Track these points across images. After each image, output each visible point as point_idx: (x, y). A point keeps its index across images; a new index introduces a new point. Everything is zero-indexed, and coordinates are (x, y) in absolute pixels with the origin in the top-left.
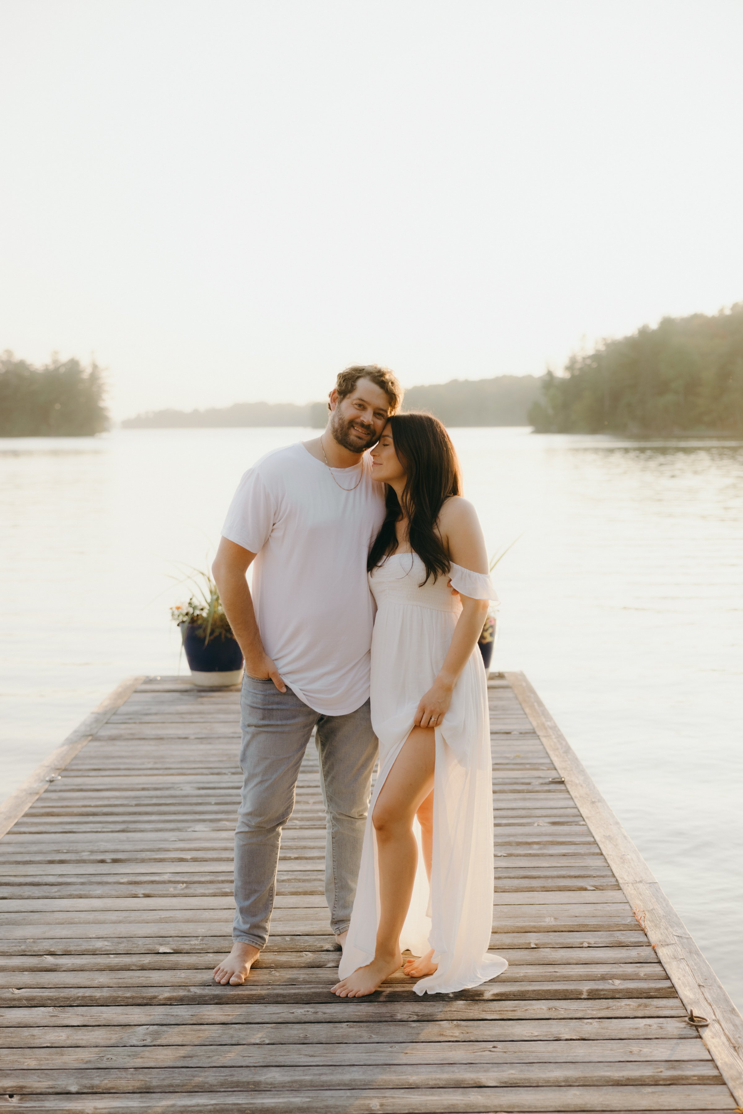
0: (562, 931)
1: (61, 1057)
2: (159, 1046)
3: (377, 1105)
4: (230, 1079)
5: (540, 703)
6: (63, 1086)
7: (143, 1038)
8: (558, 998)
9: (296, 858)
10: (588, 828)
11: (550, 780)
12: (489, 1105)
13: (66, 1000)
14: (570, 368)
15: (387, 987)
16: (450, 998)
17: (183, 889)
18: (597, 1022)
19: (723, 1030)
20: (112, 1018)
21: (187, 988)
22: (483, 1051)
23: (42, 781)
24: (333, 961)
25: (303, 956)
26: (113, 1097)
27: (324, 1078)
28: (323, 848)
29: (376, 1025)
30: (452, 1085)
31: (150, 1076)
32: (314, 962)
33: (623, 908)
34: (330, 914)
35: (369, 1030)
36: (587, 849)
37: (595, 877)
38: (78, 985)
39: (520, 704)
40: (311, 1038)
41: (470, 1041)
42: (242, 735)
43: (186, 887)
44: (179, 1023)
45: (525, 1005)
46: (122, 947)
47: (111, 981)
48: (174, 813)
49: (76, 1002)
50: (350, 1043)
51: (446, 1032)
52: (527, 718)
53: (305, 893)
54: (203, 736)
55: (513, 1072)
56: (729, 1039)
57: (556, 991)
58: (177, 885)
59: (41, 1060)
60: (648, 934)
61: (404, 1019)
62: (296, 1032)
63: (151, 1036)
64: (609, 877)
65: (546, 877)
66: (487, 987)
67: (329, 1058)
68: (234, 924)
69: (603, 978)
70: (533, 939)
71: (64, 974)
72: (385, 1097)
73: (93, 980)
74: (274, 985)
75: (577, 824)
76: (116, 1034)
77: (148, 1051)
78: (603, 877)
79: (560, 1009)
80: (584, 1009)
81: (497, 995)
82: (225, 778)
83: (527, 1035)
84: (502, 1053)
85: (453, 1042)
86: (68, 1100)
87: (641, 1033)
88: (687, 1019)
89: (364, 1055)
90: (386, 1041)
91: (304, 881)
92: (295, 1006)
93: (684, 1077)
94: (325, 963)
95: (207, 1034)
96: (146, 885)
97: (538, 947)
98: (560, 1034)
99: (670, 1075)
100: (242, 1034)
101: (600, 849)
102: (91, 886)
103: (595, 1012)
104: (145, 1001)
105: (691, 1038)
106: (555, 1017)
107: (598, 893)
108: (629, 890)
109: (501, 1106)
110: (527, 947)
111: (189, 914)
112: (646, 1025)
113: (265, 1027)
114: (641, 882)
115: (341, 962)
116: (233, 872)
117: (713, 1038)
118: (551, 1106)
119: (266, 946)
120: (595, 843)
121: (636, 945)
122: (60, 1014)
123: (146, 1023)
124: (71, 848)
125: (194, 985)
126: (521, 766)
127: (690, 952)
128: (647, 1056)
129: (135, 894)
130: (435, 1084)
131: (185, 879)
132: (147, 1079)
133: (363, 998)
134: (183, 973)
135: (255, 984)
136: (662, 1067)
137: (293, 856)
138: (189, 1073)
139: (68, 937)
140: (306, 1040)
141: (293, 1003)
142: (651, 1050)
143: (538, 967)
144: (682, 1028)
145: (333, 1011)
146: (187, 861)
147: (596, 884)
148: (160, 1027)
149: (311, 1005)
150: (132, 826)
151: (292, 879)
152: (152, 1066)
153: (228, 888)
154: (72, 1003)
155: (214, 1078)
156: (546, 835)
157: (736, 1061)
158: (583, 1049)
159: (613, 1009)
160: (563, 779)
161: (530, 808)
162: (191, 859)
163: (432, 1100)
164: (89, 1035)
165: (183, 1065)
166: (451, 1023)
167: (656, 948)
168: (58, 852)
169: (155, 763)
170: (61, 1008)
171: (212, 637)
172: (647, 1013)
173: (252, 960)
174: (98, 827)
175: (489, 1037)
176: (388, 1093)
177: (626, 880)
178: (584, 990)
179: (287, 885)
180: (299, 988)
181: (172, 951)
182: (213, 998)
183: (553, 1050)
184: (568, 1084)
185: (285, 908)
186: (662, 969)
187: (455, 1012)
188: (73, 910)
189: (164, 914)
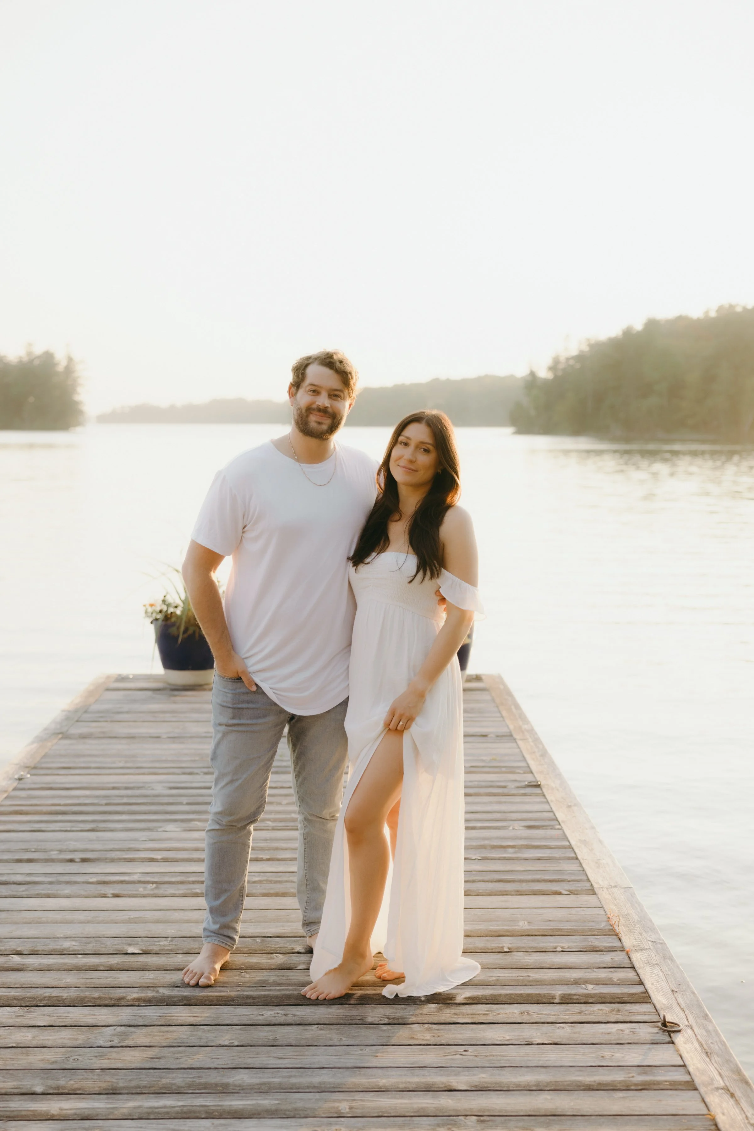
0: (536, 936)
1: (26, 1057)
2: (126, 1047)
3: (346, 1109)
4: (197, 1080)
5: (517, 707)
6: (28, 1086)
7: (110, 1039)
8: (530, 1002)
9: (268, 860)
10: (564, 832)
11: (526, 783)
12: (459, 1109)
13: (33, 1000)
14: (552, 368)
15: (358, 990)
16: (421, 1001)
17: (152, 890)
18: (569, 1026)
19: (696, 1036)
20: (79, 1018)
21: (155, 989)
22: (454, 1055)
23: (10, 779)
24: (304, 963)
25: (273, 958)
26: (79, 1098)
27: (293, 1080)
28: (296, 849)
29: (346, 1028)
30: (423, 1088)
31: (116, 1077)
32: (285, 964)
33: (598, 912)
34: (302, 916)
35: (339, 1033)
36: (562, 853)
37: (569, 881)
38: (45, 985)
39: (497, 707)
40: (280, 1040)
41: (441, 1045)
42: (213, 735)
43: (156, 888)
44: (146, 1023)
45: (497, 1009)
46: (90, 947)
47: (78, 981)
48: (145, 813)
49: (42, 1002)
50: (319, 1046)
51: (417, 1035)
52: (504, 721)
53: (277, 895)
54: (176, 735)
55: (484, 1076)
56: (701, 1045)
57: (529, 995)
58: (147, 885)
59: (7, 1060)
60: (622, 939)
61: (375, 1022)
62: (265, 1034)
63: (119, 1037)
64: (584, 881)
65: (521, 881)
66: (459, 990)
67: (299, 1061)
68: (204, 925)
69: (576, 983)
70: (506, 943)
71: (31, 974)
72: (354, 1100)
73: (60, 980)
74: (244, 987)
75: (553, 828)
76: (83, 1035)
77: (115, 1052)
78: (578, 881)
79: (532, 1013)
80: (556, 1013)
81: (469, 998)
82: (198, 778)
83: (499, 1039)
84: (473, 1057)
85: (424, 1045)
86: (32, 1100)
87: (613, 1038)
88: (659, 1024)
89: (334, 1057)
90: (356, 1044)
91: (276, 882)
92: (265, 1008)
93: (655, 1082)
94: (296, 965)
95: (175, 1035)
96: (116, 886)
97: (511, 951)
98: (532, 1038)
99: (642, 1080)
100: (211, 1036)
101: (575, 854)
102: (59, 885)
103: (567, 1017)
104: (113, 1002)
105: (663, 1043)
106: (527, 1021)
107: (573, 897)
108: (604, 895)
109: (471, 1109)
110: (500, 951)
111: (158, 915)
112: (618, 1030)
113: (234, 1029)
114: (615, 887)
115: (311, 964)
116: (204, 873)
117: (685, 1043)
118: (522, 1110)
119: (237, 948)
120: (570, 847)
121: (610, 950)
122: (26, 1014)
123: (114, 1024)
124: (39, 847)
125: (163, 986)
126: (497, 769)
127: (664, 958)
128: (619, 1061)
129: (104, 894)
130: (406, 1088)
131: (156, 880)
132: (114, 1080)
133: (334, 1001)
134: (152, 974)
135: (225, 986)
136: (634, 1072)
137: (265, 857)
138: (157, 1074)
139: (36, 936)
140: (275, 1042)
141: (263, 1005)
142: (623, 1055)
143: (511, 971)
144: (654, 1033)
145: (304, 1013)
146: (158, 861)
147: (571, 889)
148: (128, 1027)
149: (281, 1007)
150: (102, 825)
151: (264, 880)
152: (120, 1067)
153: (199, 889)
154: (39, 1003)
155: (181, 1079)
156: (521, 838)
157: (708, 1066)
158: (555, 1053)
159: (585, 1014)
160: (539, 783)
161: (506, 811)
162: (161, 859)
163: (402, 1103)
164: (55, 1035)
165: (151, 1066)
166: (422, 1026)
167: (629, 953)
168: (26, 850)
169: (126, 762)
170: (27, 1008)
171: (186, 635)
172: (620, 1018)
173: (222, 961)
174: (68, 826)
175: (460, 1041)
176: (358, 1096)
177: (601, 885)
178: (557, 995)
179: (259, 887)
180: (270, 990)
181: (141, 952)
182: (182, 999)
183: (525, 1054)
184: (539, 1088)
185: (256, 909)
186: (635, 974)
187: (426, 1016)
188: (40, 910)
189: (133, 915)
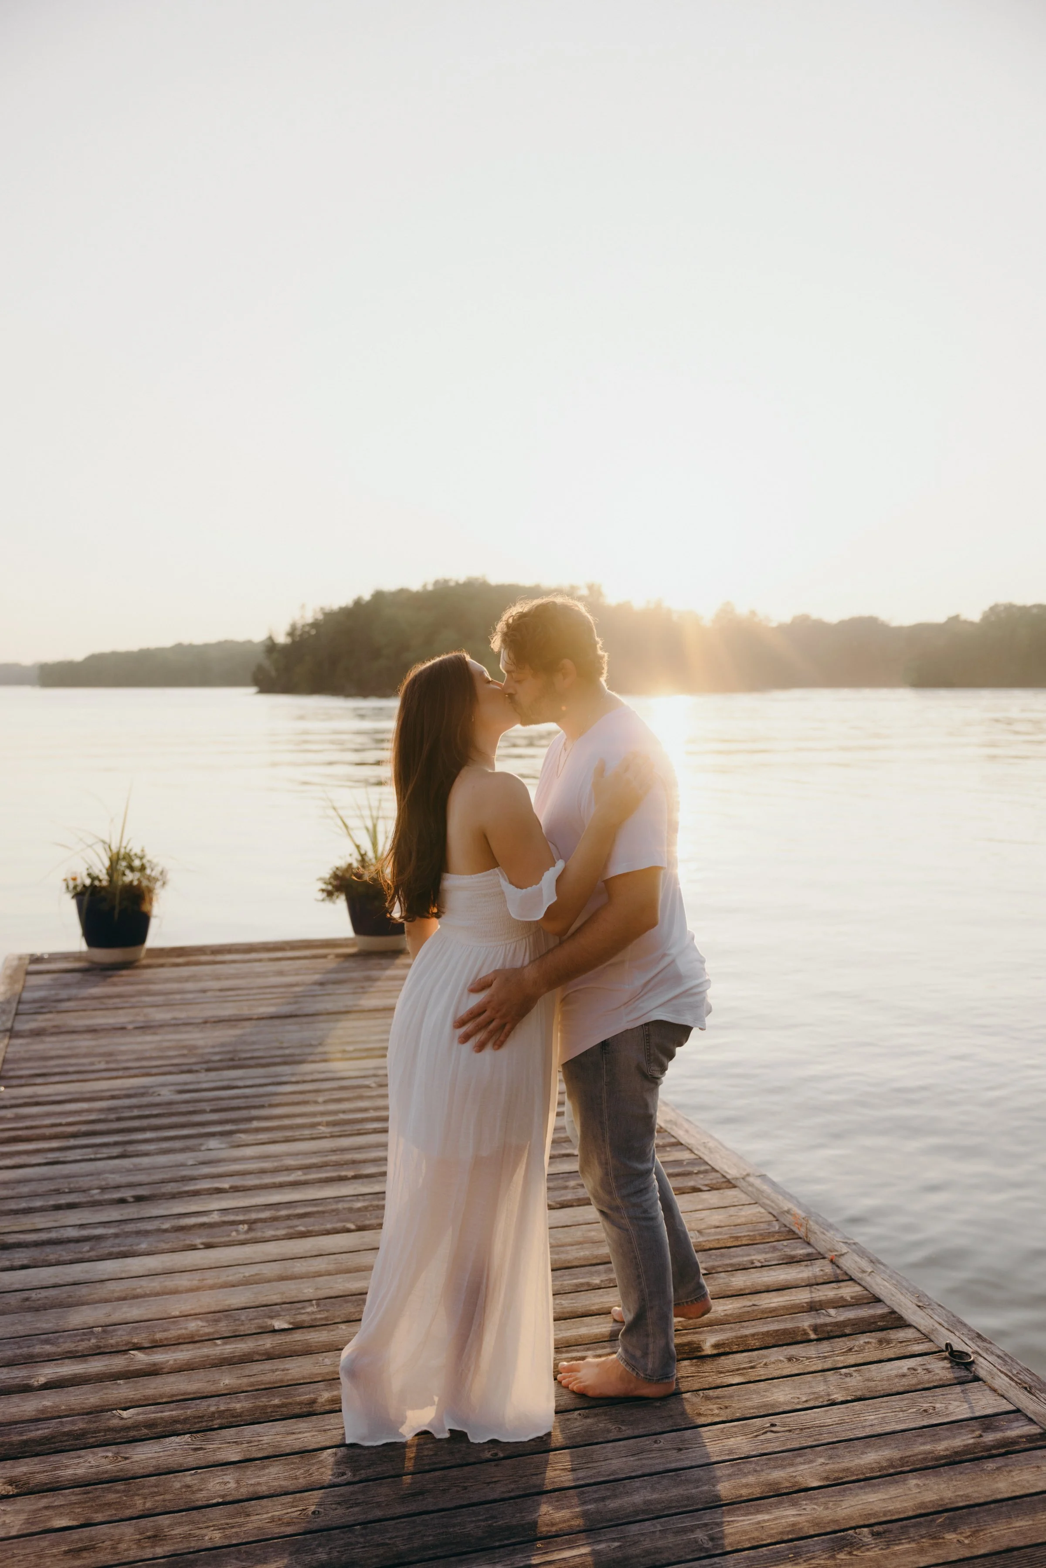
2: (367, 1481)
3: (707, 1541)
7: (340, 1468)
8: (785, 1341)
12: (837, 1518)
13: (200, 1420)
17: (247, 1232)
18: (853, 1372)
19: (995, 1366)
20: (278, 1442)
22: (763, 1433)
27: (610, 1504)
30: (770, 1492)
35: (610, 1416)
37: (698, 1173)
38: (200, 1393)
41: (738, 1418)
43: (250, 1230)
45: (758, 1357)
46: (224, 1327)
47: (240, 1382)
49: (215, 1422)
50: (602, 1443)
51: (700, 1407)
54: (143, 1024)
55: (820, 1460)
56: (1010, 1378)
57: (777, 1333)
58: (236, 1226)
63: (349, 1463)
64: (712, 1172)
66: (696, 1335)
67: (594, 1468)
69: (811, 1309)
71: (172, 1378)
72: (703, 1522)
73: (214, 1382)
76: (300, 1466)
78: (706, 1172)
79: (800, 1358)
80: (825, 1354)
81: (717, 1346)
84: (786, 1432)
85: (719, 1421)
87: (912, 1383)
88: (946, 1355)
90: (642, 1431)
93: (1011, 1440)
98: (828, 1395)
99: (993, 1439)
100: (462, 1447)
101: (674, 1138)
102: (129, 1238)
103: (842, 1358)
105: (971, 1382)
106: (805, 1371)
107: (716, 1193)
108: (746, 1186)
109: (851, 1517)
111: (277, 1268)
112: (908, 1370)
114: (749, 1175)
117: (993, 1378)
121: (810, 1259)
122: (204, 1445)
124: (72, 1185)
127: (873, 1262)
129: (192, 1245)
130: (750, 1494)
131: (242, 1218)
132: (388, 1539)
136: (977, 1429)
137: (350, 1173)
143: (729, 1300)
144: (948, 1368)
146: (227, 1192)
147: (707, 1183)
150: (131, 1148)
154: (210, 1424)
158: (870, 1415)
159: (856, 1351)
162: (231, 1188)
163: (765, 1521)
164: (264, 1475)
166: (697, 1395)
167: (833, 1260)
168: (58, 1191)
170: (200, 1435)
172: (897, 1352)
174: (89, 1153)
175: (754, 1410)
176: (706, 1517)
177: (733, 1175)
178: (806, 1328)
181: (291, 1326)
183: (839, 1420)
186: (862, 1288)
187: (690, 1379)
188: (127, 1276)
189: (248, 1271)
